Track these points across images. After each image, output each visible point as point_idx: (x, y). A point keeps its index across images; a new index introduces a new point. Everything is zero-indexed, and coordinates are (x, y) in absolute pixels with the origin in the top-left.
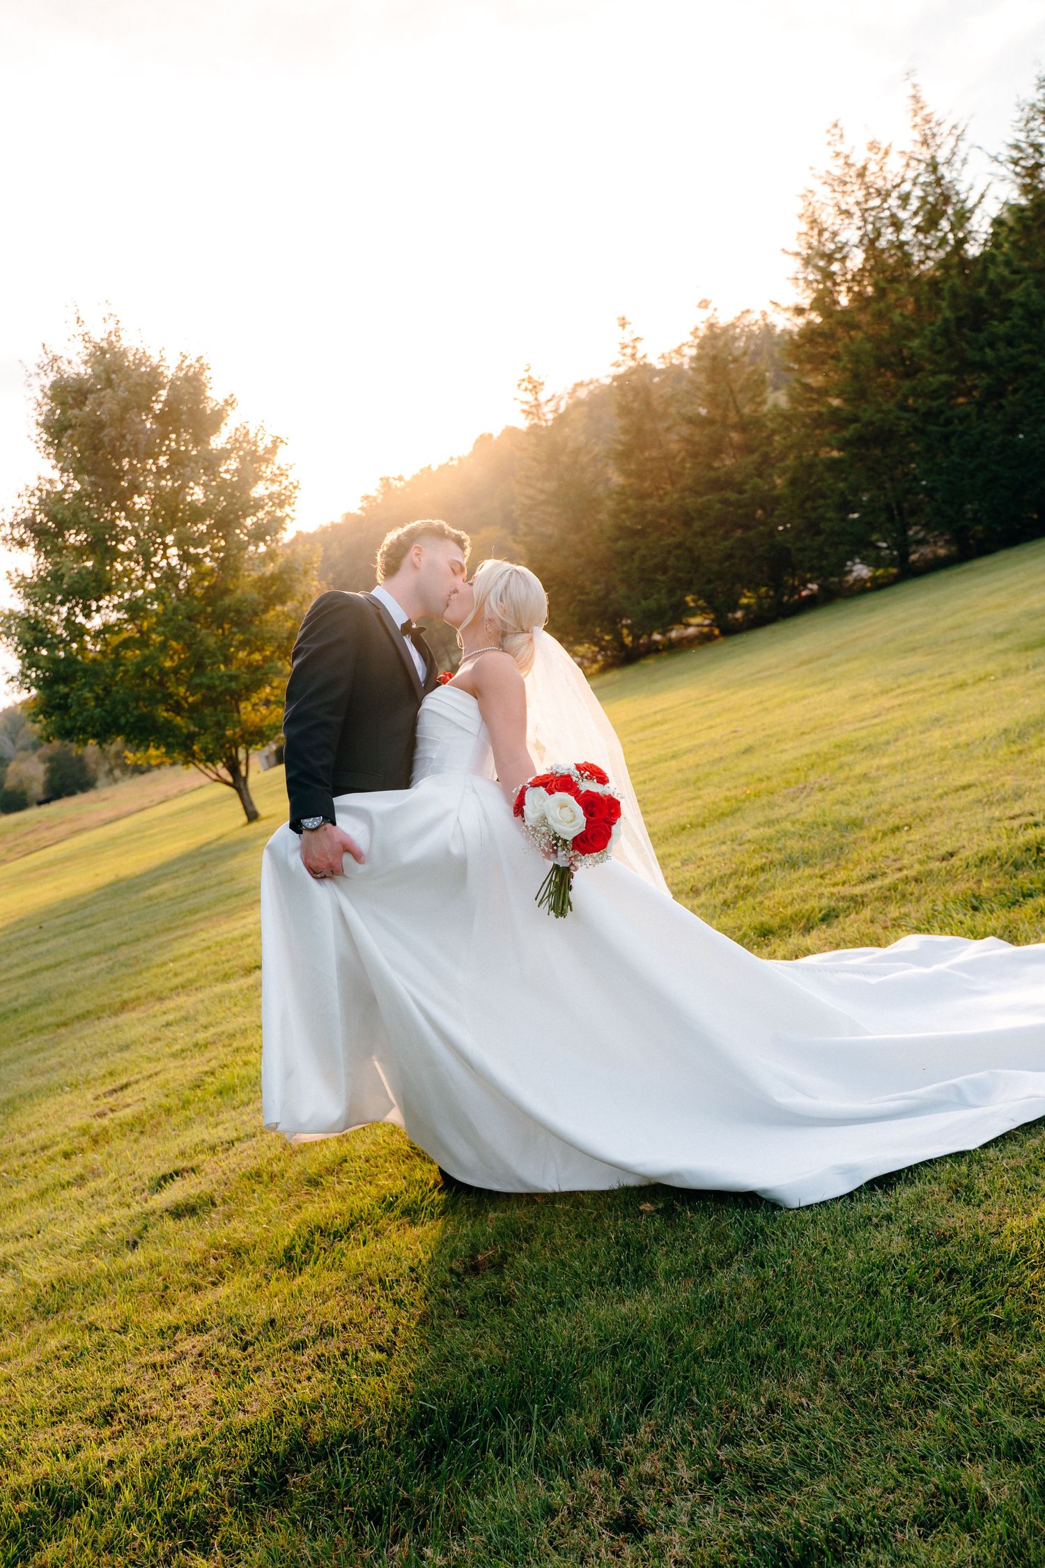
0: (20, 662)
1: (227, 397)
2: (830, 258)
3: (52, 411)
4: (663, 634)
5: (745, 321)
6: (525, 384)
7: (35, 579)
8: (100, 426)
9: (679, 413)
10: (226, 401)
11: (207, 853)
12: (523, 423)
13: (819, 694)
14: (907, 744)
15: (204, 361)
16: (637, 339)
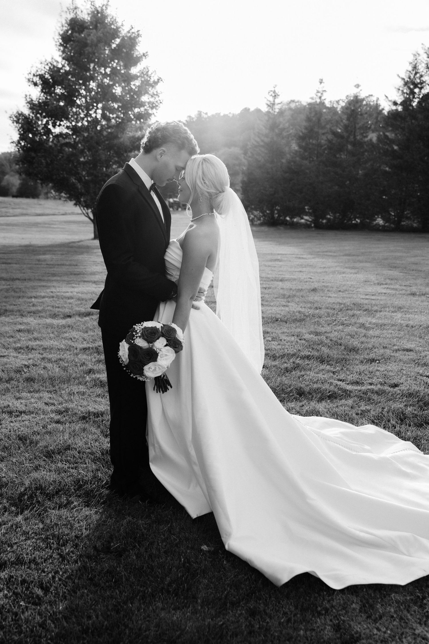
0: (19, 136)
1: (145, 52)
2: (416, 85)
3: (67, 31)
4: (291, 218)
5: (369, 99)
6: (272, 93)
7: (37, 102)
8: (86, 45)
9: (330, 129)
10: (144, 54)
11: (72, 247)
12: (264, 109)
13: (351, 273)
14: (385, 315)
15: (140, 33)
16: (325, 91)
